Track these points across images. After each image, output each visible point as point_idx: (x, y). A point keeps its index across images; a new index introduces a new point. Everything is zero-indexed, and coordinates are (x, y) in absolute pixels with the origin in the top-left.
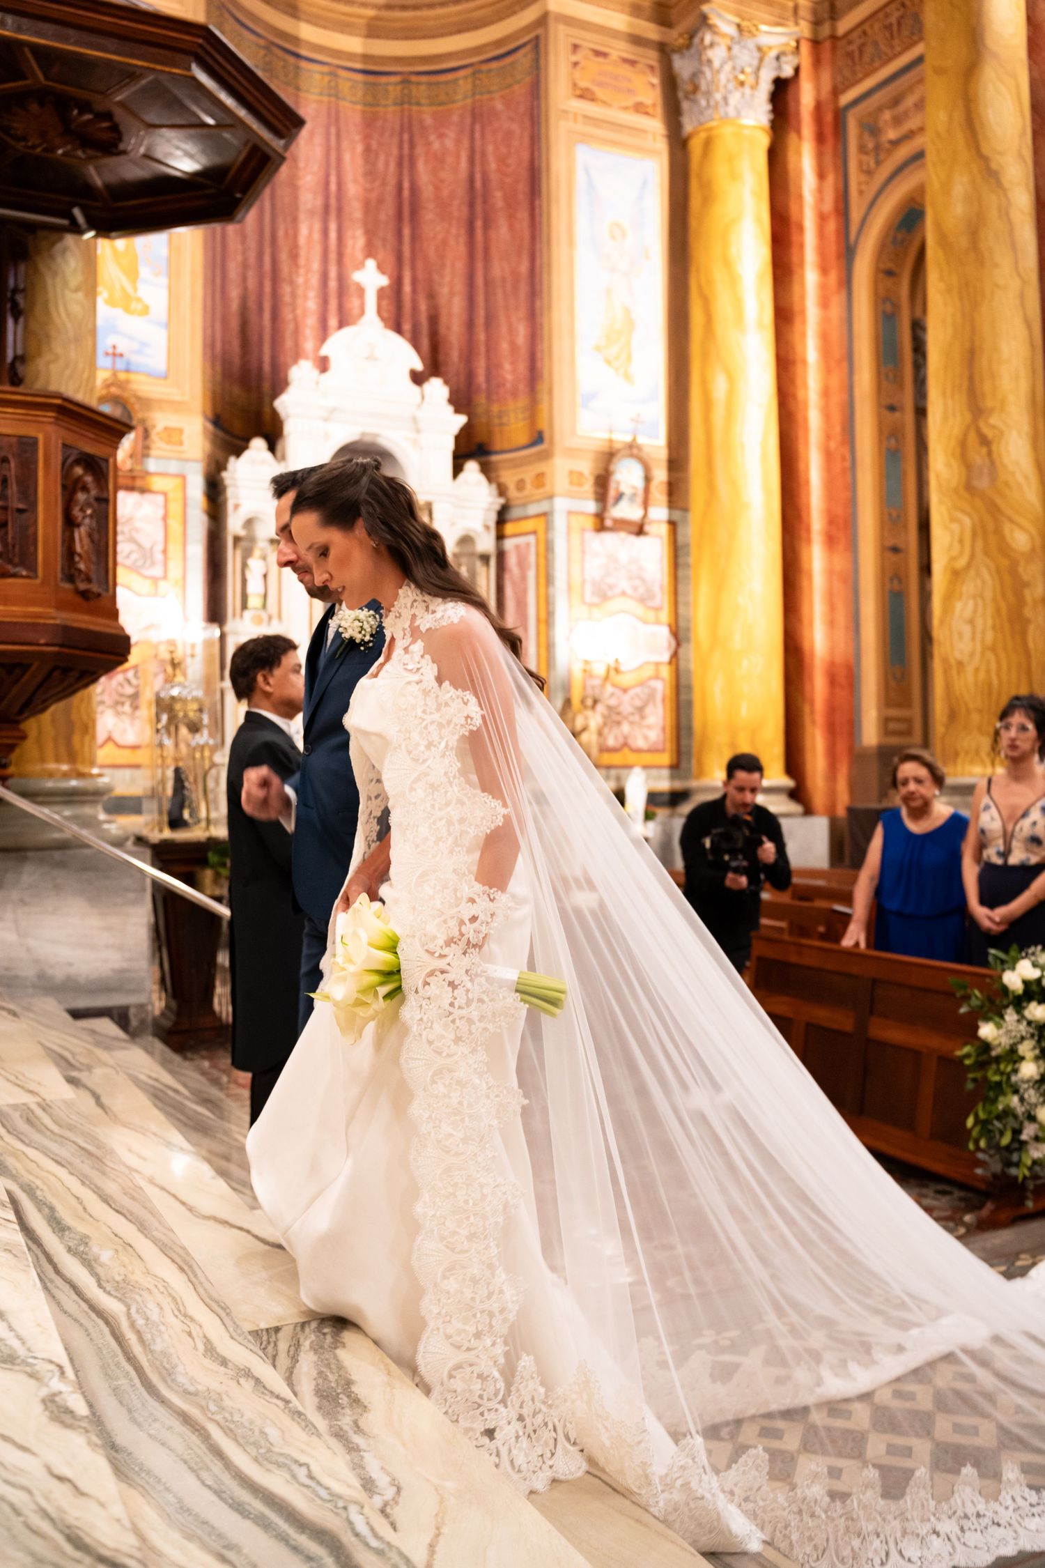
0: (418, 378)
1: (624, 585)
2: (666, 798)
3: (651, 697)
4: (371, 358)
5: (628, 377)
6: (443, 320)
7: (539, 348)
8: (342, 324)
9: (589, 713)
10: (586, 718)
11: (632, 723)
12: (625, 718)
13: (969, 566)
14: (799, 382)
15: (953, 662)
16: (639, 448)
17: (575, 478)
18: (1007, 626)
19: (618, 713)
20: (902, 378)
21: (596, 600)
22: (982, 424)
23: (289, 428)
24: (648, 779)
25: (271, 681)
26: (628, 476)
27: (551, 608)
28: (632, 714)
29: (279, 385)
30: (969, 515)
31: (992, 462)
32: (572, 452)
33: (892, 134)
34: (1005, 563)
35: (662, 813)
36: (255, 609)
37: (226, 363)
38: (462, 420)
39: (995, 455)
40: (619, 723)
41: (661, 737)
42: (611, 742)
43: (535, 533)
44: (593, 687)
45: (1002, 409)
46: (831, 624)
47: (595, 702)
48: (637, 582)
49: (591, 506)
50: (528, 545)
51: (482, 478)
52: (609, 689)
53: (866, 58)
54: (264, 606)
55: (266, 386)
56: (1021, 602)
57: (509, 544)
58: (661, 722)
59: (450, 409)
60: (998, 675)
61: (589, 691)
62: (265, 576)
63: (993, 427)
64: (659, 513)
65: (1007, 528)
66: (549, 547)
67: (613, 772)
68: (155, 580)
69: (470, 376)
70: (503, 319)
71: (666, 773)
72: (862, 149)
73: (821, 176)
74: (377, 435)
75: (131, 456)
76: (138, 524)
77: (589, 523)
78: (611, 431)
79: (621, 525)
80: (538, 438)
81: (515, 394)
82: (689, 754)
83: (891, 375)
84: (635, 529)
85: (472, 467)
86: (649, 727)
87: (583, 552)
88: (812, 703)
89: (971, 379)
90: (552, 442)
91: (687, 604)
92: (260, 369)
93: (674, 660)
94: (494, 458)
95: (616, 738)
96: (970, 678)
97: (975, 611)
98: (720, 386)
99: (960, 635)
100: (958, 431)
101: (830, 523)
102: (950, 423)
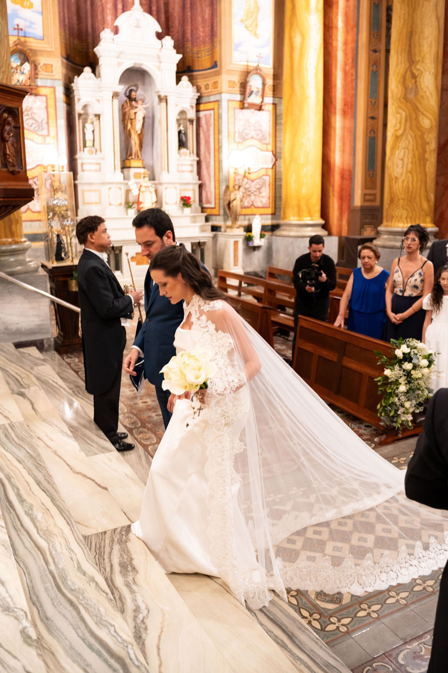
0: (160, 36)
1: (253, 133)
2: (270, 228)
3: (263, 184)
4: (138, 26)
5: (256, 35)
6: (171, 5)
7: (215, 20)
8: (124, 11)
9: (237, 192)
10: (236, 195)
11: (255, 195)
12: (252, 193)
13: (403, 134)
14: (334, 38)
15: (393, 177)
16: (261, 70)
17: (231, 84)
18: (417, 162)
19: (249, 191)
20: (381, 36)
21: (240, 141)
22: (413, 68)
23: (102, 62)
24: (262, 220)
25: (94, 237)
26: (255, 83)
27: (220, 145)
28: (256, 191)
29: (96, 41)
30: (405, 111)
31: (416, 86)
32: (230, 72)
34: (419, 133)
35: (267, 234)
36: (90, 147)
37: (71, 29)
38: (180, 56)
39: (418, 83)
40: (250, 195)
41: (268, 201)
42: (246, 204)
43: (213, 109)
44: (239, 180)
45: (423, 62)
46: (343, 151)
47: (239, 187)
48: (259, 132)
49: (238, 97)
50: (210, 114)
51: (189, 84)
52: (246, 180)
54: (93, 145)
55: (90, 39)
56: (425, 151)
57: (202, 114)
58: (268, 195)
59: (175, 51)
60: (412, 184)
61: (237, 183)
62: (93, 131)
63: (419, 70)
64: (269, 100)
65: (421, 117)
66: (219, 117)
67: (247, 217)
68: (44, 136)
69: (184, 33)
70: (198, 5)
71: (270, 217)
74: (142, 64)
75: (29, 79)
76: (35, 111)
77: (237, 105)
78: (248, 62)
79: (252, 106)
80: (215, 65)
81: (204, 43)
82: (280, 208)
83: (376, 35)
84: (258, 108)
85: (185, 79)
86: (262, 197)
87: (235, 119)
88: (333, 186)
89: (410, 46)
90: (221, 67)
91: (281, 141)
92: (87, 31)
93: (274, 167)
94: (195, 73)
95: (248, 202)
96: (400, 185)
97: (404, 155)
98: (297, 40)
99: (397, 165)
100: (402, 71)
101: (345, 105)
102: (399, 66)
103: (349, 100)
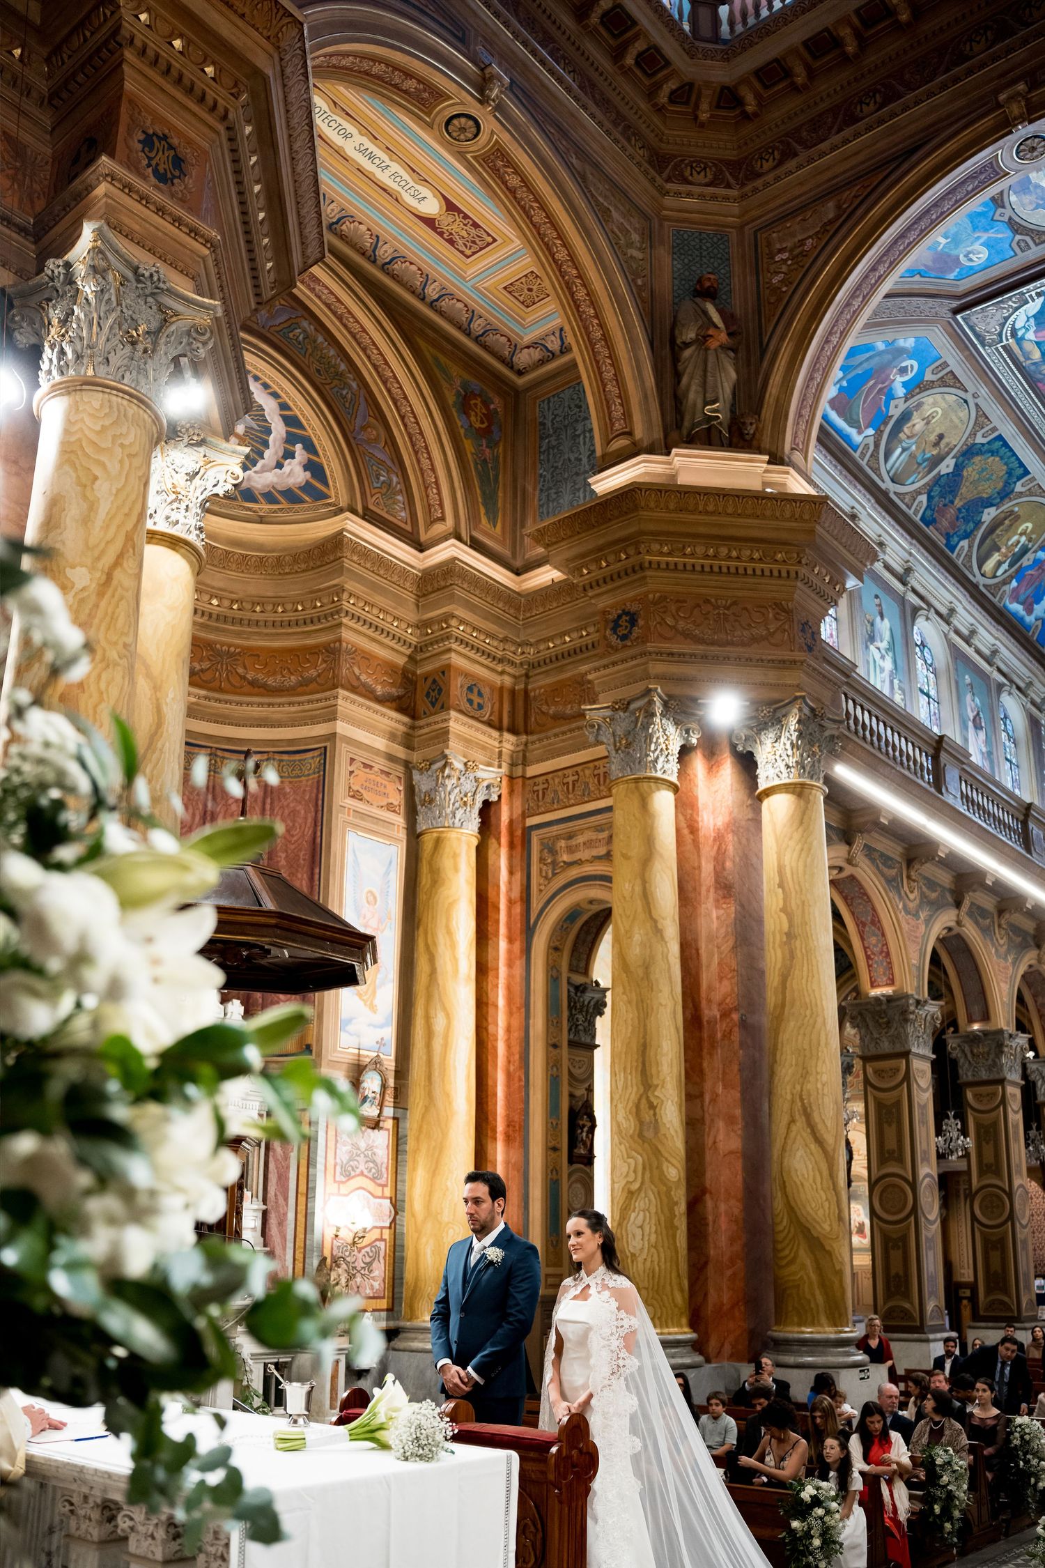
1: (362, 1167)
3: (375, 1257)
5: (372, 1008)
9: (340, 1270)
10: (337, 1275)
11: (362, 1275)
13: (640, 1189)
14: (491, 1019)
15: (629, 1253)
16: (378, 1063)
18: (664, 1232)
20: (561, 1024)
21: (343, 1179)
22: (650, 1094)
26: (371, 1083)
27: (310, 1185)
30: (641, 1155)
31: (656, 1121)
33: (565, 858)
34: (663, 1188)
39: (658, 1116)
40: (354, 1276)
41: (382, 1286)
45: (662, 1086)
48: (371, 1165)
53: (548, 799)
56: (672, 1215)
58: (383, 1274)
63: (657, 1097)
64: (389, 1111)
65: (665, 1165)
71: (384, 1315)
72: (542, 860)
73: (511, 872)
78: (359, 1049)
79: (366, 1120)
80: (308, 1049)
82: (402, 1299)
83: (555, 1022)
84: (372, 1124)
86: (373, 1278)
87: (336, 1142)
89: (644, 1064)
90: (319, 1055)
91: (404, 1181)
93: (393, 1225)
97: (644, 1221)
98: (439, 1023)
99: (634, 1235)
100: (634, 1097)
101: (508, 1126)
102: (629, 1090)
103: (516, 1118)
